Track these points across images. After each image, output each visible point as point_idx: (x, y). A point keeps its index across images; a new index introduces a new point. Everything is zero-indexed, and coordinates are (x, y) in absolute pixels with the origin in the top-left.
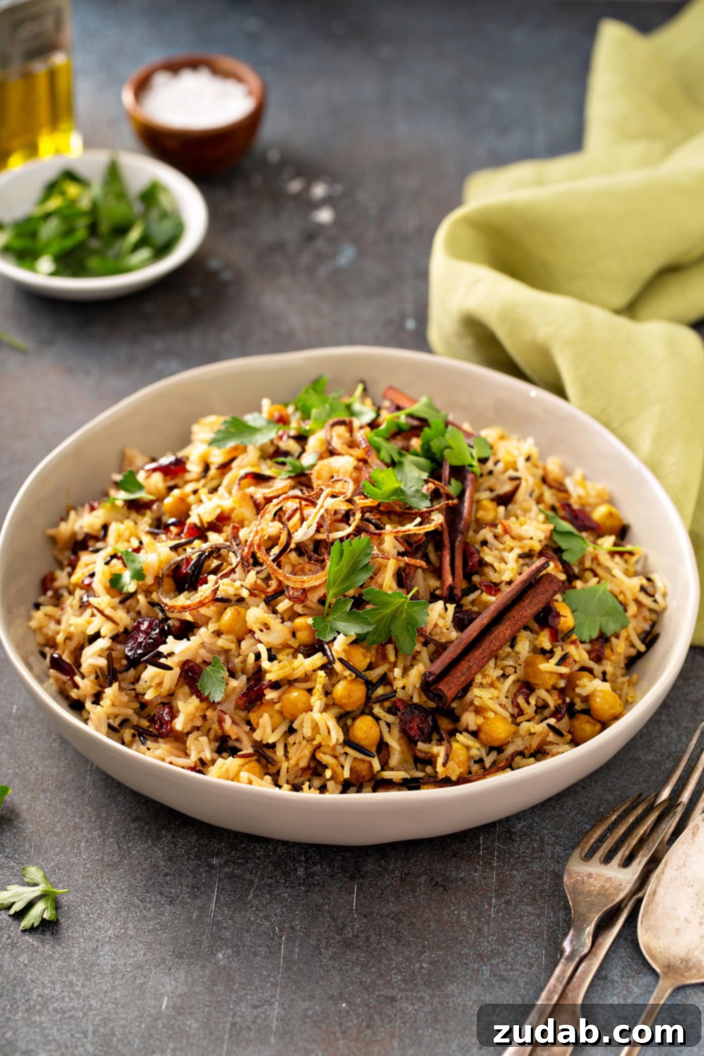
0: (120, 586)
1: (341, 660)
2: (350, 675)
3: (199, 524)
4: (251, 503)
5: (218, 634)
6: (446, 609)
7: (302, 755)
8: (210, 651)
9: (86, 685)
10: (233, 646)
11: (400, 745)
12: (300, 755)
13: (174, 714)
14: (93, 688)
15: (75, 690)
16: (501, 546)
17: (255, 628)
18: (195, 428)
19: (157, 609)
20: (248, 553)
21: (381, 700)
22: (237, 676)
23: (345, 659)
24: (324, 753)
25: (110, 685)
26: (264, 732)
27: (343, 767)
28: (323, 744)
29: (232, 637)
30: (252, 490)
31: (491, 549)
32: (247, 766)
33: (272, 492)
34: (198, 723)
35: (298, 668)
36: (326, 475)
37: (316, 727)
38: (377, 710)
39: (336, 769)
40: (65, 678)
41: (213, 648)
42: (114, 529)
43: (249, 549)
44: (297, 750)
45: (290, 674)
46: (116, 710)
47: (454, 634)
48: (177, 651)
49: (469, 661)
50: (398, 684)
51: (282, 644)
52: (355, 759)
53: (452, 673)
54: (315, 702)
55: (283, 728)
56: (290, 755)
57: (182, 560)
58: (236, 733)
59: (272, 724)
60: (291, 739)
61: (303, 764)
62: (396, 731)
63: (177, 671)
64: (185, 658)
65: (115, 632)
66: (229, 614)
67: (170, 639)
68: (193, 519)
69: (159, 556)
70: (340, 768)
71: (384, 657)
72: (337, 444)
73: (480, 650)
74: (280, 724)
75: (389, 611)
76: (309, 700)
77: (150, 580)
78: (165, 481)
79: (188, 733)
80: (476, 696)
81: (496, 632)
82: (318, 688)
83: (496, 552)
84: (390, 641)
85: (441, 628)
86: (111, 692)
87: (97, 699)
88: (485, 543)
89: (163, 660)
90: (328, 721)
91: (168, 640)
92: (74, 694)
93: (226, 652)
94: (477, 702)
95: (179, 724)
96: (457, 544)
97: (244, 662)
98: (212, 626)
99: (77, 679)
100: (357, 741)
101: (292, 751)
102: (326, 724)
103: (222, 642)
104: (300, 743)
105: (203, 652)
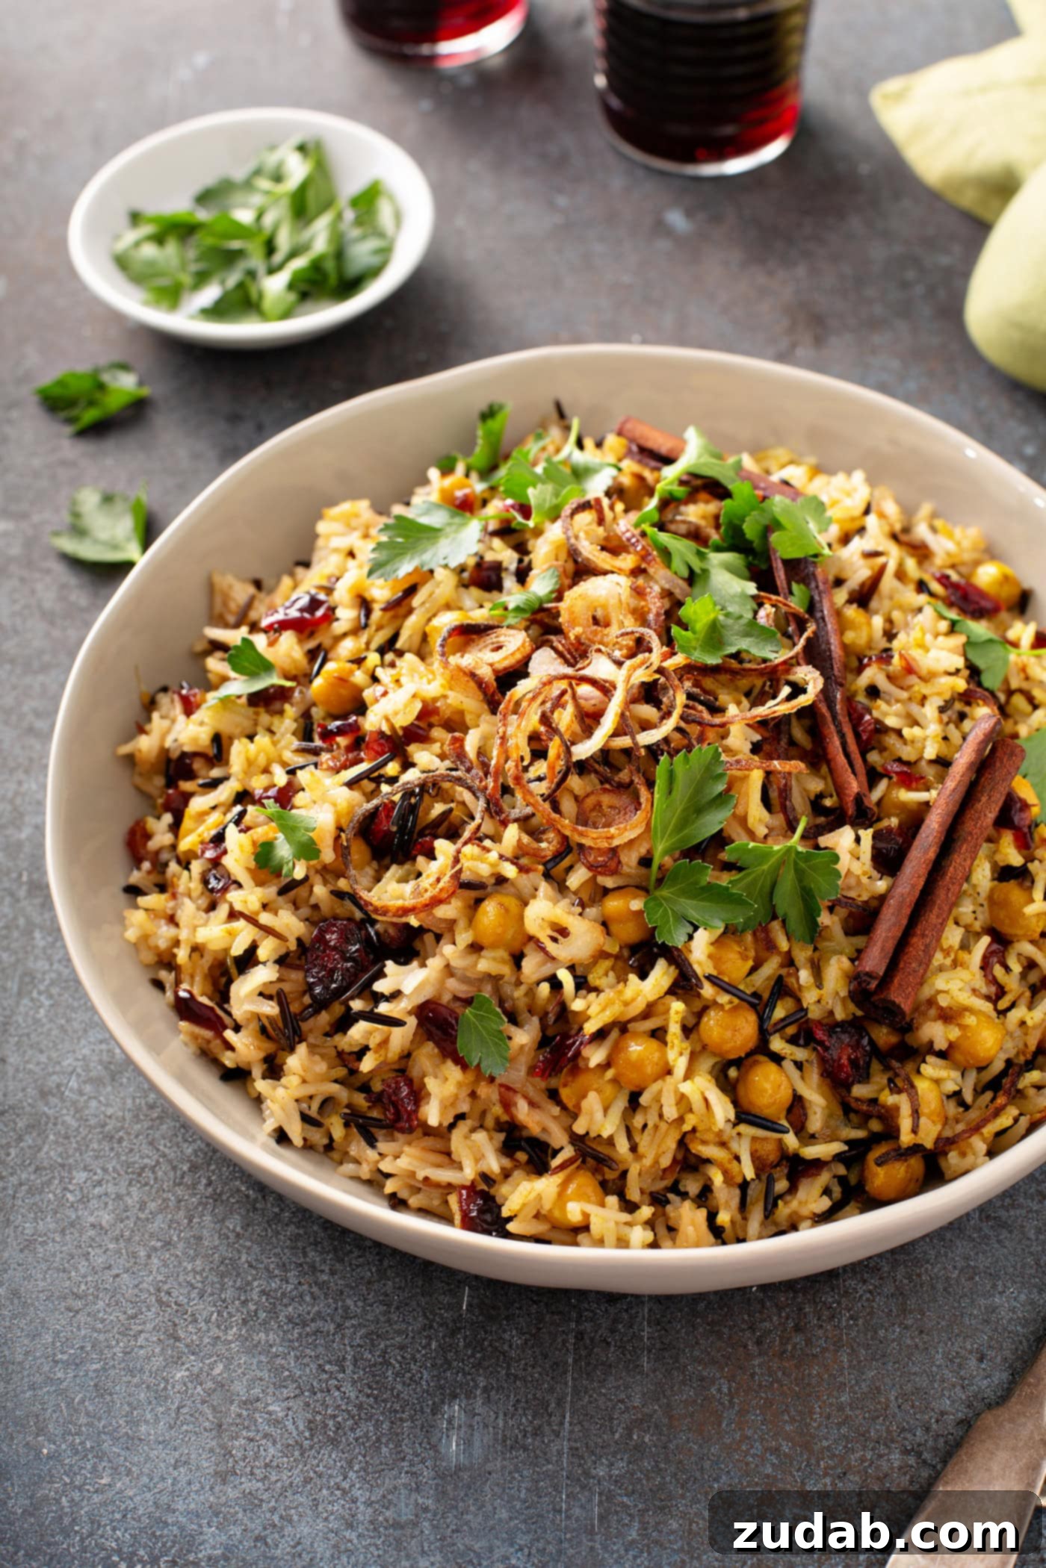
0: (274, 863)
1: (709, 978)
2: (731, 1002)
3: (388, 732)
4: (472, 684)
5: (476, 948)
6: (858, 840)
7: (664, 1148)
8: (465, 980)
9: (245, 1047)
10: (506, 970)
11: (823, 1095)
12: (658, 1150)
13: (419, 1095)
14: (259, 1048)
15: (229, 1053)
16: (905, 695)
17: (543, 935)
18: (322, 527)
19: (348, 903)
20: (494, 788)
21: (781, 1027)
22: (520, 1019)
23: (715, 973)
24: (704, 1142)
25: (292, 1050)
26: (591, 1119)
27: (737, 1158)
28: (700, 1128)
29: (502, 954)
30: (467, 660)
31: (888, 703)
32: (572, 1188)
33: (506, 658)
34: (464, 1107)
35: (633, 1000)
36: (585, 617)
37: (682, 1099)
38: (777, 1044)
39: (728, 1166)
40: (208, 1034)
41: (469, 974)
42: (239, 752)
43: (496, 781)
44: (652, 1141)
45: (622, 1013)
46: (309, 1090)
47: (882, 885)
48: (407, 990)
49: (923, 936)
50: (809, 998)
51: (593, 957)
52: (754, 1139)
53: (902, 965)
54: (675, 1060)
55: (621, 1104)
56: (641, 1149)
57: (377, 808)
58: (538, 1123)
59: (603, 1101)
60: (638, 1121)
61: (666, 1162)
62: (814, 1075)
63: (412, 1022)
64: (420, 999)
65: (283, 951)
66: (490, 909)
67: (390, 966)
68: (373, 721)
69: (334, 805)
70: (735, 1163)
71: (771, 946)
72: (589, 550)
73: (936, 911)
74: (615, 1098)
75: (765, 867)
76: (664, 1055)
77: (328, 856)
78: (300, 641)
79: (452, 1126)
80: (939, 992)
81: (951, 869)
82: (674, 1029)
83: (897, 707)
84: (774, 917)
85: (858, 877)
86: (296, 1061)
87: (274, 1070)
88: (873, 692)
89: (383, 1008)
90: (702, 1088)
91: (387, 970)
92: (228, 1060)
93: (495, 979)
94: (943, 1001)
95: (433, 1114)
96: (838, 707)
97: (531, 992)
98: (464, 938)
99: (229, 1034)
100: (755, 1111)
101: (644, 1142)
102: (703, 1094)
103: (485, 964)
104: (656, 1127)
105: (452, 984)
